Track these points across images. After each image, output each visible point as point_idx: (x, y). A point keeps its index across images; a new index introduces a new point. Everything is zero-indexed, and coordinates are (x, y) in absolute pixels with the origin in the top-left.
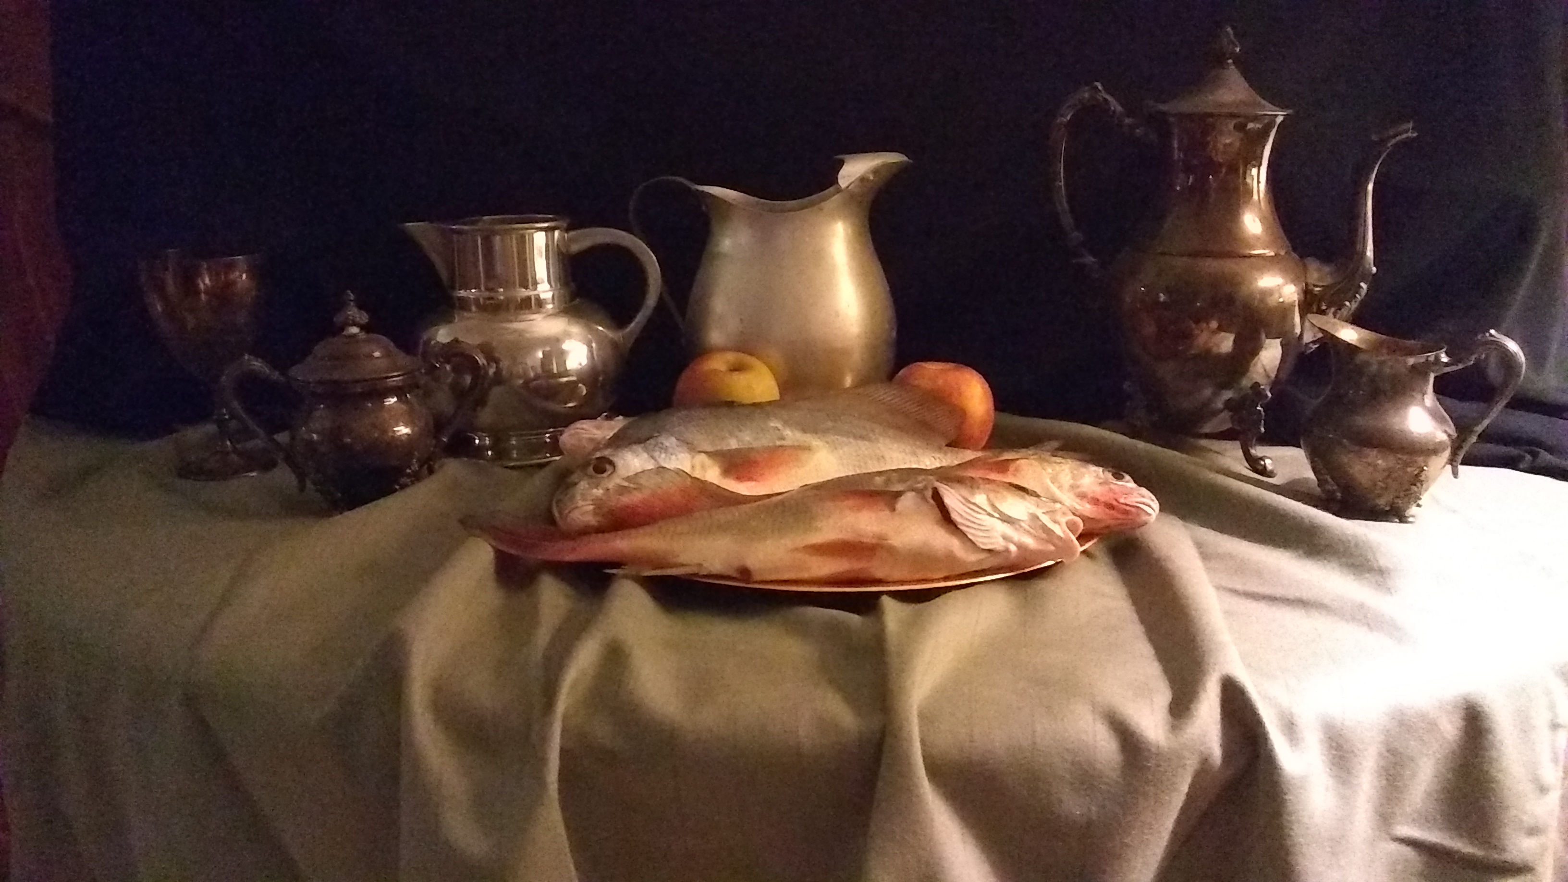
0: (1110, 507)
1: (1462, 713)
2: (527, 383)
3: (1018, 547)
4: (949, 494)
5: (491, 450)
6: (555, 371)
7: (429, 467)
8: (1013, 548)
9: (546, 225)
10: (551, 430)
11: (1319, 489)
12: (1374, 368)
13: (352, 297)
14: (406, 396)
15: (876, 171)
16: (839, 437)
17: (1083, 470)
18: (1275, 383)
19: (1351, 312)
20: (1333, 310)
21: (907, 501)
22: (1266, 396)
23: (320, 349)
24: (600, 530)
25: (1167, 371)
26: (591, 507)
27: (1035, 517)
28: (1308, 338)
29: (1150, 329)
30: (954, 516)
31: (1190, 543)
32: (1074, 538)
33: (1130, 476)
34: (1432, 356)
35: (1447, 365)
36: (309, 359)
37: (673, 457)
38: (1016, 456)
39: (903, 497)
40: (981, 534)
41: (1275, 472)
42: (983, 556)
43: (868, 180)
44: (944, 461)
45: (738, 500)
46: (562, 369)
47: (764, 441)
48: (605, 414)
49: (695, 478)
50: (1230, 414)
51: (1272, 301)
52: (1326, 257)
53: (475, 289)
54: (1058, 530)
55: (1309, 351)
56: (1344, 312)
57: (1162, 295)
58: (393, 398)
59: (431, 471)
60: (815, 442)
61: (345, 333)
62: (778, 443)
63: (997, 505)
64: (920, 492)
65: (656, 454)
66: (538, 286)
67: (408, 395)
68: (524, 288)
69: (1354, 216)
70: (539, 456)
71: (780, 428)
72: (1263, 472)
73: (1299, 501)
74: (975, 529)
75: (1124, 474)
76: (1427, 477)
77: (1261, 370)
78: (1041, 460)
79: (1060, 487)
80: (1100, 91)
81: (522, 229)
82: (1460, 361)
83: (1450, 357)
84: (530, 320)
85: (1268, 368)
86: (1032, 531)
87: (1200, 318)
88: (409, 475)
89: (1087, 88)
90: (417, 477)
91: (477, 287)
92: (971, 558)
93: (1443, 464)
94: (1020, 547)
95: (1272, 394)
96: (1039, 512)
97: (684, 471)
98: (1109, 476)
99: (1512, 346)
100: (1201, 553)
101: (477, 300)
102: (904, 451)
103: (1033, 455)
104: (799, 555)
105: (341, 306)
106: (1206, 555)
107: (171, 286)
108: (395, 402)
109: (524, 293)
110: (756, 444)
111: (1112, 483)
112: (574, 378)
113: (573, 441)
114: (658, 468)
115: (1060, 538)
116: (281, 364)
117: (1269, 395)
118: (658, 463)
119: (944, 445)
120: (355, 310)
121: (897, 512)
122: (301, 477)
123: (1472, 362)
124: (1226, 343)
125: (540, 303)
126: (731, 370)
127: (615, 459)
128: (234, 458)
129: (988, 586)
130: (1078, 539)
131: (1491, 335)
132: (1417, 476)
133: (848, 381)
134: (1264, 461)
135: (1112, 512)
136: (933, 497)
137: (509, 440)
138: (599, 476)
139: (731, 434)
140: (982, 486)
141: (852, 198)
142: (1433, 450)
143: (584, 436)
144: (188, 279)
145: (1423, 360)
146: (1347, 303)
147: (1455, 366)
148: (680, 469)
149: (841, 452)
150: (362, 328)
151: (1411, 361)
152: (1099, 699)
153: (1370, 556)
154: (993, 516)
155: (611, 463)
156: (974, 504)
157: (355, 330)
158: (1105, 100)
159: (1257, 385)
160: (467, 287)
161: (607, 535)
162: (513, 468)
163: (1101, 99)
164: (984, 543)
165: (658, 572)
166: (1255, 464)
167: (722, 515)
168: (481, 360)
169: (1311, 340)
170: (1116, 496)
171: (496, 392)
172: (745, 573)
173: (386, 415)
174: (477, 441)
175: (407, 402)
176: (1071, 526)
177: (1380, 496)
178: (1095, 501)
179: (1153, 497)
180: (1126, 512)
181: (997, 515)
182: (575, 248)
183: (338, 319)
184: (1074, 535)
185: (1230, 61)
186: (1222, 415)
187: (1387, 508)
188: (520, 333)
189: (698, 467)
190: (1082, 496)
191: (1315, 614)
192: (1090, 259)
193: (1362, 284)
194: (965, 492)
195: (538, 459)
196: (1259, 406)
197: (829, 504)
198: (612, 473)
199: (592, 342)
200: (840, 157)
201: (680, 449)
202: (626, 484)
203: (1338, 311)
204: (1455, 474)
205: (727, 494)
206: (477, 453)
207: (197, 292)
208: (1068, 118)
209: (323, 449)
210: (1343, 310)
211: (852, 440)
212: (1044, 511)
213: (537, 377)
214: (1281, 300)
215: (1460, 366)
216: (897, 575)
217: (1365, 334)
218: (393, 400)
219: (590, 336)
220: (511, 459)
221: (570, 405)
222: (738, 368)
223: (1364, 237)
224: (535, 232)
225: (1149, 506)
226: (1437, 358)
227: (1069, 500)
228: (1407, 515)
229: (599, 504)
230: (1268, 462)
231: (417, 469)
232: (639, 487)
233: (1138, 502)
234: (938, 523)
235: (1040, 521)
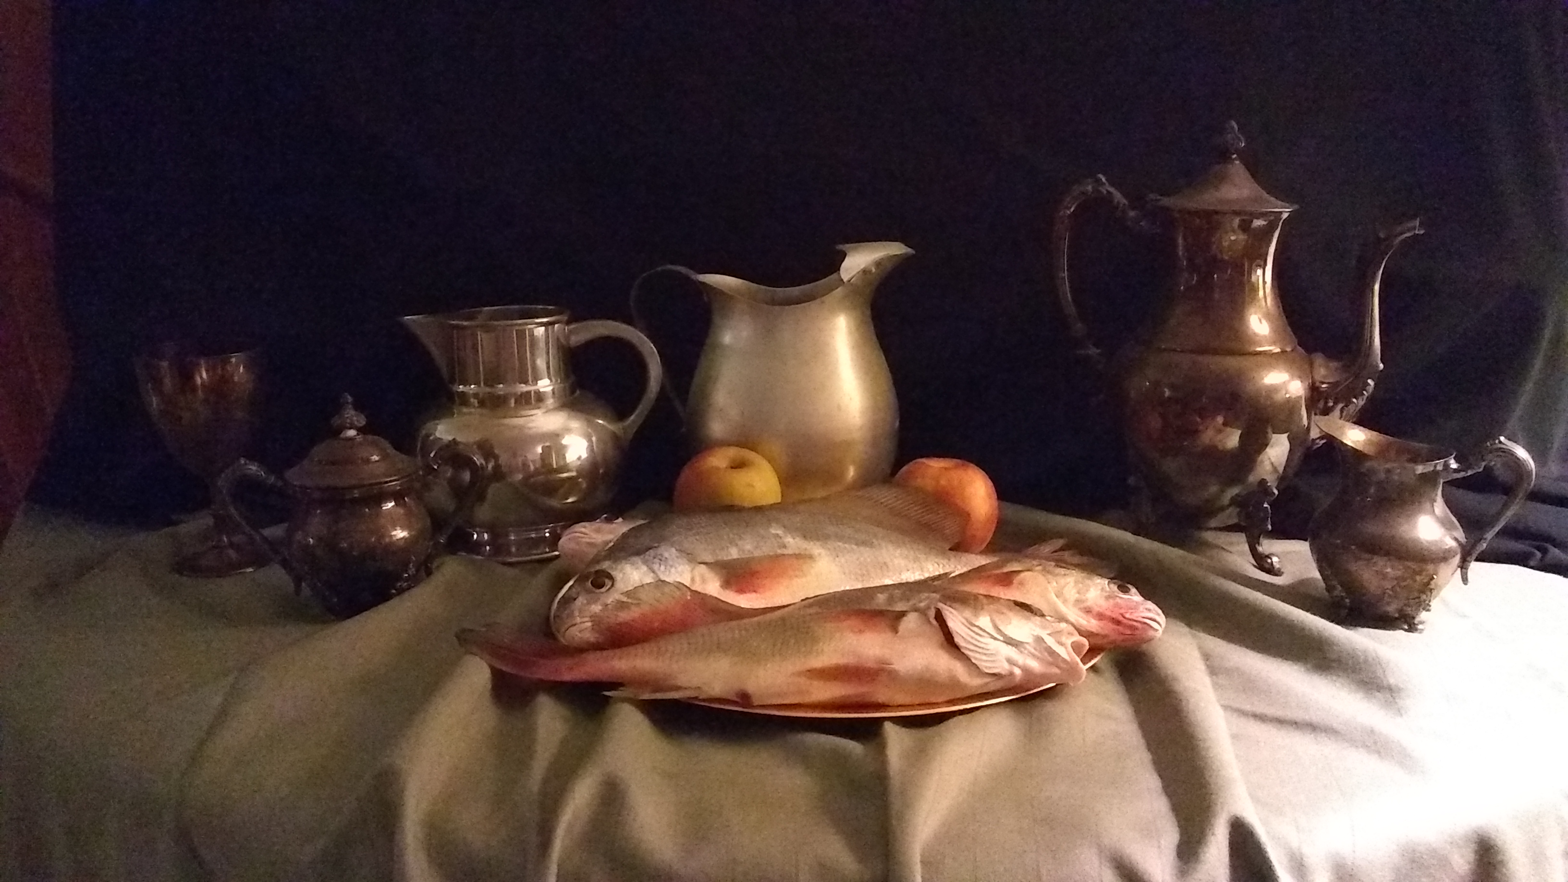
0: (1118, 623)
1: (1473, 846)
2: (527, 478)
3: (1022, 670)
4: (951, 616)
5: (489, 545)
6: (555, 466)
7: (426, 570)
8: (1017, 672)
9: (545, 320)
10: (552, 525)
11: (1327, 594)
12: (1382, 476)
13: (350, 399)
14: (404, 499)
15: (878, 264)
16: (840, 544)
17: (1088, 582)
18: (1282, 479)
19: (1358, 409)
20: (1340, 406)
21: (911, 621)
22: (1274, 494)
23: (319, 451)
24: (597, 647)
25: (1171, 466)
26: (589, 624)
27: (1039, 640)
28: (1314, 434)
29: (1155, 422)
30: (957, 640)
31: (1196, 654)
32: (1078, 660)
33: (1137, 588)
34: (1439, 465)
35: (1455, 471)
36: (306, 462)
37: (673, 570)
38: (1019, 569)
39: (905, 618)
40: (984, 658)
41: (1282, 570)
42: (987, 680)
43: (870, 272)
44: (947, 566)
45: (738, 614)
46: (562, 463)
47: (766, 549)
48: (605, 515)
49: (696, 591)
50: (1238, 510)
51: (1280, 397)
52: (1331, 354)
53: (474, 384)
54: (1062, 652)
55: (1315, 447)
56: (1352, 409)
57: (1166, 390)
58: (391, 502)
59: (429, 573)
60: (815, 549)
61: (342, 436)
62: (779, 551)
63: (1001, 628)
64: (923, 612)
65: (656, 567)
66: (539, 382)
67: (406, 499)
68: (524, 384)
69: (1362, 311)
70: (539, 552)
71: (781, 535)
72: (1271, 570)
73: (1307, 611)
74: (979, 653)
75: (1130, 586)
76: (1436, 585)
77: (1268, 467)
78: (1046, 571)
79: (1065, 601)
80: (1105, 184)
81: (520, 325)
82: (1470, 467)
83: (1459, 463)
84: (532, 415)
85: (1276, 464)
86: (1036, 653)
87: (1205, 413)
88: (407, 580)
89: (1090, 180)
90: (415, 581)
91: (477, 383)
92: (975, 683)
93: (1454, 569)
94: (1026, 670)
95: (1279, 492)
96: (1044, 634)
97: (683, 584)
98: (1114, 588)
99: (1521, 453)
100: (1208, 666)
101: (476, 395)
102: (907, 557)
103: (1037, 566)
104: (803, 680)
105: (338, 408)
106: (1213, 670)
107: (168, 383)
108: (393, 506)
109: (524, 388)
110: (757, 553)
111: (1118, 597)
112: (574, 474)
113: (572, 545)
114: (657, 582)
115: (1064, 660)
116: (278, 466)
117: (1276, 492)
118: (657, 576)
119: (948, 548)
120: (353, 412)
121: (899, 633)
122: (298, 580)
123: (1481, 470)
124: (1232, 439)
125: (540, 397)
126: (732, 468)
127: (613, 573)
128: (232, 554)
129: (994, 709)
130: (1081, 660)
131: (1500, 442)
132: (1428, 583)
133: (851, 473)
134: (1271, 559)
135: (1121, 628)
136: (936, 618)
137: (507, 536)
138: (598, 591)
139: (732, 542)
140: (986, 607)
141: (854, 290)
142: (1444, 557)
143: (584, 540)
144: (186, 376)
145: (1432, 469)
146: (1354, 400)
147: (1464, 473)
148: (680, 583)
149: (843, 560)
150: (360, 430)
151: (1420, 469)
152: (1106, 841)
153: (1380, 673)
154: (995, 639)
155: (611, 578)
156: (978, 627)
157: (352, 433)
158: (1108, 192)
159: (1263, 482)
160: (465, 383)
161: (605, 653)
162: (511, 564)
163: (1105, 192)
164: (987, 666)
165: (659, 696)
166: (1262, 562)
167: (724, 631)
168: (478, 460)
169: (1318, 435)
170: (1122, 611)
171: (493, 490)
172: (745, 698)
173: (383, 521)
174: (475, 536)
175: (405, 505)
176: (1076, 647)
177: (1388, 604)
178: (1100, 616)
179: (1160, 611)
180: (1135, 628)
181: (1001, 638)
182: (577, 339)
183: (336, 421)
184: (1078, 656)
185: (1234, 156)
186: (1228, 512)
187: (1397, 615)
188: (521, 428)
189: (697, 579)
190: (1088, 611)
191: (1323, 738)
192: (1093, 351)
193: (1369, 381)
194: (968, 613)
195: (538, 554)
196: (1266, 503)
197: (829, 626)
198: (609, 589)
199: (592, 436)
200: (841, 247)
201: (680, 560)
202: (625, 599)
203: (1345, 408)
204: (1465, 580)
205: (730, 608)
206: (476, 548)
207: (194, 389)
208: (1072, 209)
209: (319, 552)
210: (1350, 407)
211: (855, 547)
212: (1049, 632)
213: (537, 472)
214: (1288, 396)
215: (1470, 473)
216: (900, 699)
217: (1373, 435)
218: (390, 505)
219: (590, 430)
220: (509, 553)
221: (570, 500)
222: (739, 465)
223: (1371, 337)
224: (536, 327)
225: (1155, 620)
226: (1446, 466)
227: (1074, 615)
228: (1416, 622)
229: (596, 620)
230: (1275, 559)
231: (414, 572)
232: (639, 602)
233: (1144, 618)
234: (942, 646)
235: (1045, 643)
